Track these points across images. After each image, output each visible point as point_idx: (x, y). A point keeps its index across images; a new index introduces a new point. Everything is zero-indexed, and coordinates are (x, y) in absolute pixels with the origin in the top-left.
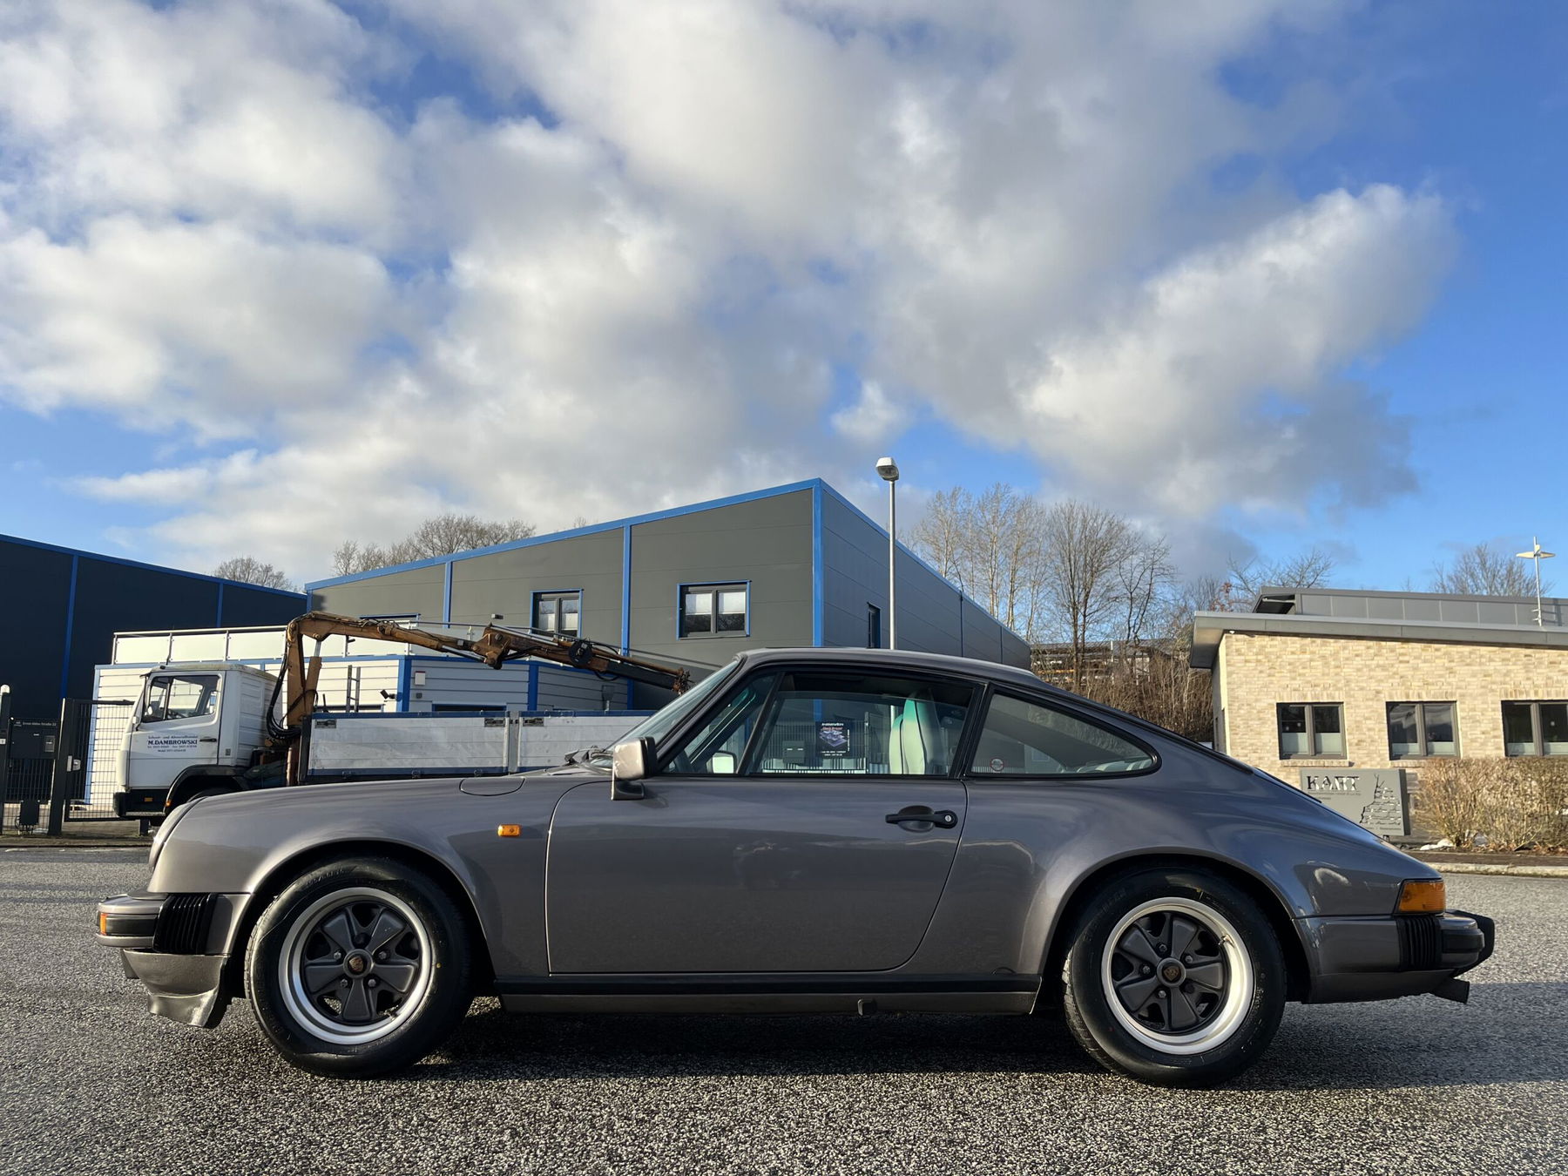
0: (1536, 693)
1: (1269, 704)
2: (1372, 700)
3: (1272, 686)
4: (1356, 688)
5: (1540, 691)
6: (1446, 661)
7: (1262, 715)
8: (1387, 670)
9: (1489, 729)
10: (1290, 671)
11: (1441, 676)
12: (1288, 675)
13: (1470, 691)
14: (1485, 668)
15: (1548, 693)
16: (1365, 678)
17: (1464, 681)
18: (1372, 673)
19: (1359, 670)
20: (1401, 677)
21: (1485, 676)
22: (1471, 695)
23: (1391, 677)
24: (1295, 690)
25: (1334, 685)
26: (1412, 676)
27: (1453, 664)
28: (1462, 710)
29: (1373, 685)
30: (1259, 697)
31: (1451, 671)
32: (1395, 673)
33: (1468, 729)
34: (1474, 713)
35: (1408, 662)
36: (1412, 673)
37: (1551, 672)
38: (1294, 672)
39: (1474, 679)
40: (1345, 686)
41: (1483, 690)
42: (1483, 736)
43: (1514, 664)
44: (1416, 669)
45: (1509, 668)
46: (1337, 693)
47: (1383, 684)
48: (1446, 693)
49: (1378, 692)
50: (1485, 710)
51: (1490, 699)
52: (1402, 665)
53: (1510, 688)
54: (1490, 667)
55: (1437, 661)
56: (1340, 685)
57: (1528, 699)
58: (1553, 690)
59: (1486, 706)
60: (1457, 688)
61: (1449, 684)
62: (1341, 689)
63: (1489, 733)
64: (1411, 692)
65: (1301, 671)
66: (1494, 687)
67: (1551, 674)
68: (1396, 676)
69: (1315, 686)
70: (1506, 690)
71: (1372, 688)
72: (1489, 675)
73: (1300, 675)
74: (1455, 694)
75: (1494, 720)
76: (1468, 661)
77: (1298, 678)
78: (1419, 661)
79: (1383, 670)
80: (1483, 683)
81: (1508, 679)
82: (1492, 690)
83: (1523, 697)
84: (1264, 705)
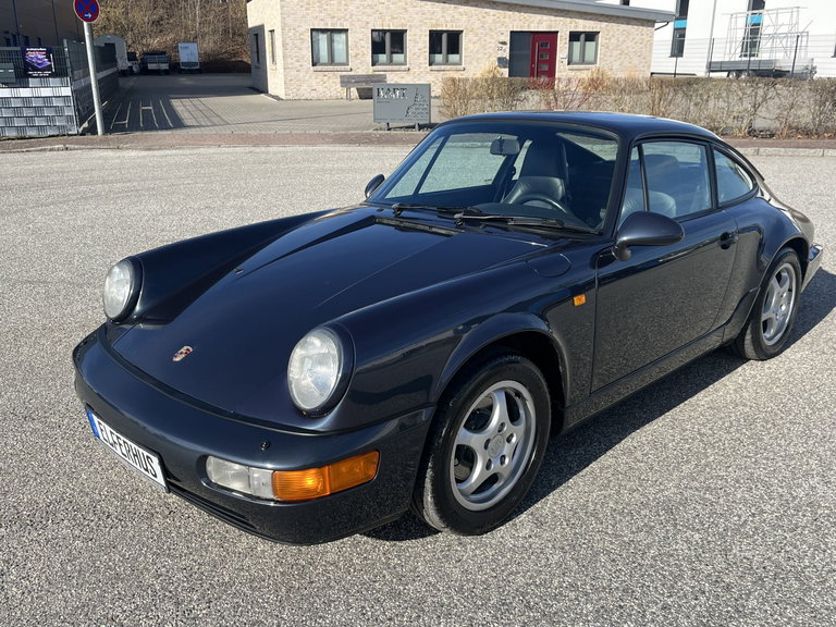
0: (446, 26)
1: (306, 29)
2: (364, 28)
3: (308, 17)
4: (356, 20)
5: (448, 24)
6: (404, 3)
7: (302, 36)
8: (373, 8)
9: (422, 47)
11: (401, 13)
12: (318, 9)
13: (414, 24)
14: (423, 9)
15: (453, 26)
16: (361, 13)
17: (412, 17)
18: (365, 10)
19: (358, 8)
20: (380, 13)
21: (422, 14)
22: (414, 26)
23: (374, 13)
24: (321, 20)
25: (344, 17)
26: (386, 13)
27: (407, 6)
28: (410, 35)
30: (301, 24)
32: (377, 11)
33: (411, 46)
34: (415, 37)
35: (384, 4)
36: (385, 11)
37: (454, 13)
39: (417, 16)
40: (350, 18)
41: (421, 23)
42: (419, 52)
43: (438, 7)
46: (345, 23)
47: (370, 18)
48: (402, 24)
49: (367, 23)
50: (421, 35)
51: (424, 28)
52: (381, 6)
53: (434, 22)
54: (425, 9)
55: (399, 4)
56: (347, 18)
57: (442, 29)
58: (454, 24)
59: (421, 33)
60: (408, 22)
61: (404, 19)
62: (347, 20)
63: (422, 50)
64: (385, 23)
66: (427, 21)
68: (378, 13)
69: (334, 17)
70: (432, 23)
71: (364, 20)
72: (425, 14)
73: (324, 10)
74: (407, 26)
75: (425, 42)
76: (414, 4)
77: (323, 12)
78: (390, 3)
79: (371, 8)
80: (421, 19)
81: (433, 16)
82: (426, 24)
83: (439, 29)
84: (303, 29)
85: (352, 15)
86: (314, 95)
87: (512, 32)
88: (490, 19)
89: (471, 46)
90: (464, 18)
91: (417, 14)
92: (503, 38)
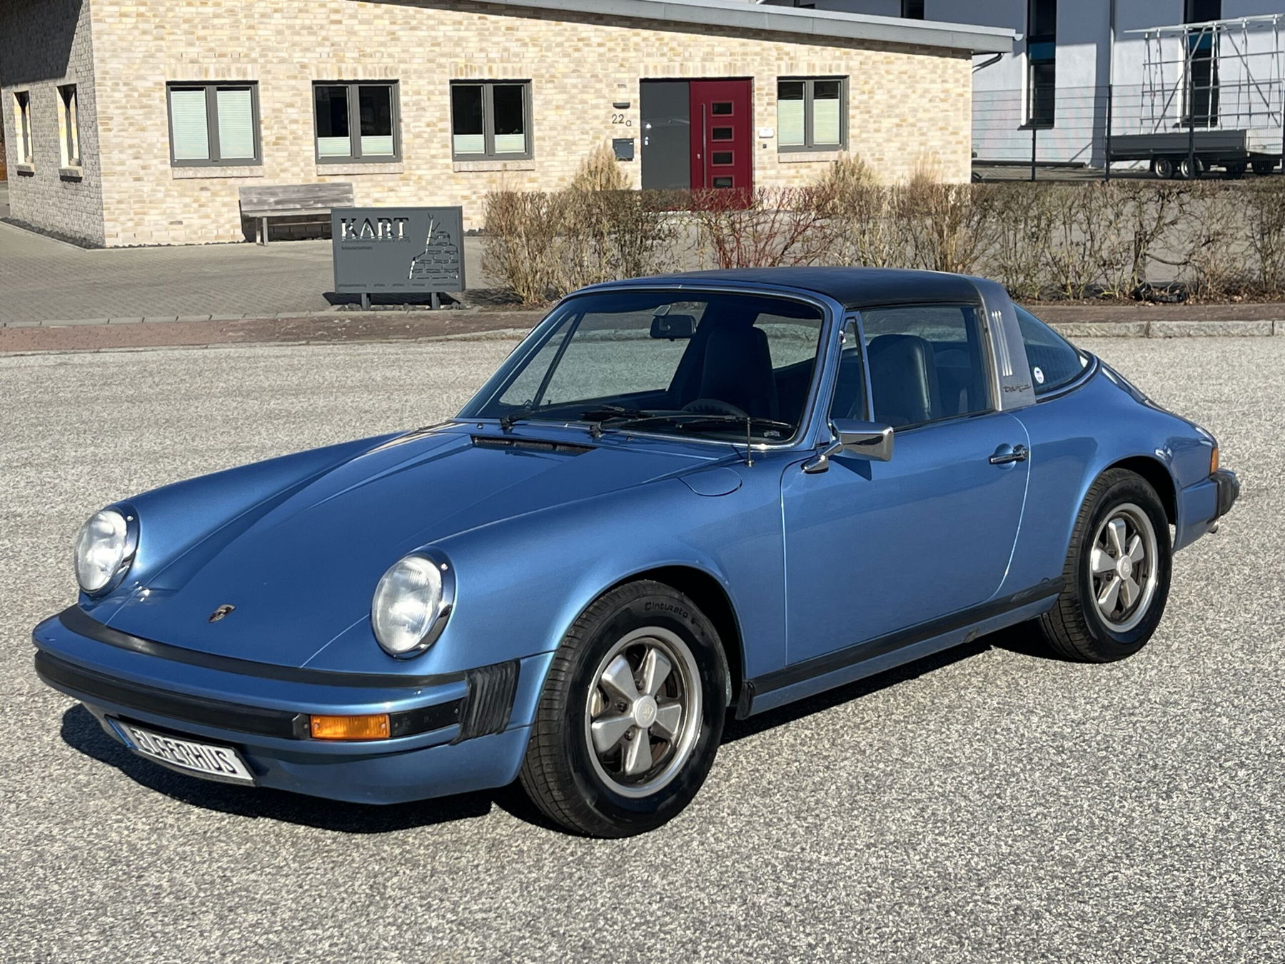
0: (490, 70)
1: (156, 84)
2: (295, 77)
3: (158, 54)
4: (275, 60)
5: (495, 66)
6: (387, 22)
7: (145, 100)
8: (315, 34)
9: (435, 120)
10: (186, 33)
11: (383, 44)
12: (183, 38)
13: (415, 66)
14: (433, 33)
15: (505, 70)
16: (286, 45)
17: (408, 51)
18: (297, 38)
19: (279, 32)
20: (333, 45)
21: (433, 45)
22: (416, 71)
23: (320, 45)
24: (192, 62)
25: (246, 56)
26: (346, 43)
27: (395, 27)
28: (406, 93)
29: (298, 56)
30: (142, 72)
31: (394, 37)
32: (325, 39)
33: (411, 120)
34: (420, 97)
35: (340, 22)
36: (345, 38)
37: (507, 40)
38: (193, 33)
39: (420, 50)
40: (262, 56)
41: (430, 65)
42: (428, 130)
43: (466, 30)
44: (352, 33)
45: (462, 34)
46: (249, 67)
47: (308, 55)
48: (386, 68)
49: (304, 66)
50: (431, 93)
51: (436, 77)
52: (334, 27)
53: (461, 62)
54: (439, 33)
55: (376, 22)
56: (253, 55)
57: (481, 78)
58: (509, 66)
59: (432, 87)
60: (400, 62)
61: (390, 56)
62: (255, 61)
63: (435, 125)
64: (344, 66)
65: (201, 33)
66: (443, 60)
67: (508, 44)
68: (327, 43)
69: (222, 55)
70: (456, 64)
71: (295, 60)
72: (438, 45)
73: (198, 39)
74: (396, 70)
75: (443, 108)
76: (414, 23)
77: (197, 43)
78: (356, 22)
79: (310, 34)
80: (432, 55)
81: (459, 50)
82: (441, 66)
83: (476, 76)
84: (149, 84)
85: (265, 51)
86: (178, 236)
87: (642, 81)
88: (591, 55)
89: (552, 115)
90: (532, 52)
91: (420, 45)
92: (621, 97)
